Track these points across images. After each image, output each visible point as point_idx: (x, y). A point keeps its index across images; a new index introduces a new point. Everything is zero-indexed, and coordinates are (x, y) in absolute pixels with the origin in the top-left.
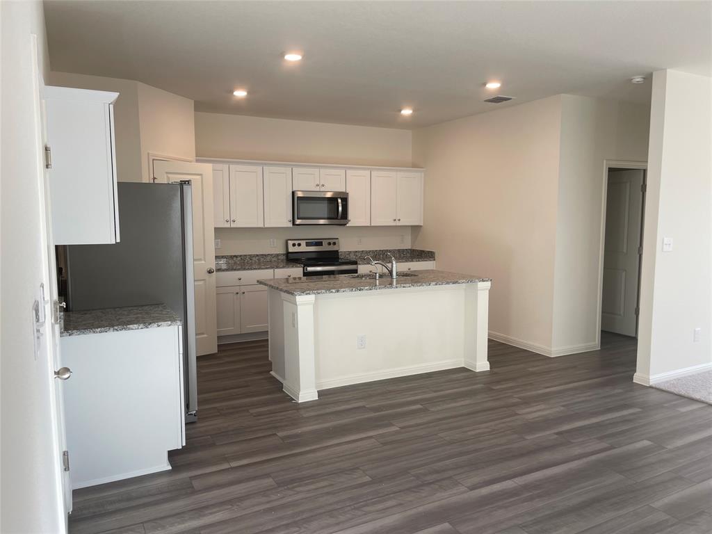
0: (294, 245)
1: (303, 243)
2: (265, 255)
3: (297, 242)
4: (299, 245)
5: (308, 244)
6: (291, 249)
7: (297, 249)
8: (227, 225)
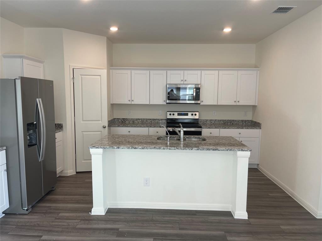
0: (170, 114)
1: (176, 114)
2: (155, 119)
3: (172, 113)
4: (173, 114)
5: (179, 114)
6: (169, 117)
7: (172, 117)
8: (130, 103)
